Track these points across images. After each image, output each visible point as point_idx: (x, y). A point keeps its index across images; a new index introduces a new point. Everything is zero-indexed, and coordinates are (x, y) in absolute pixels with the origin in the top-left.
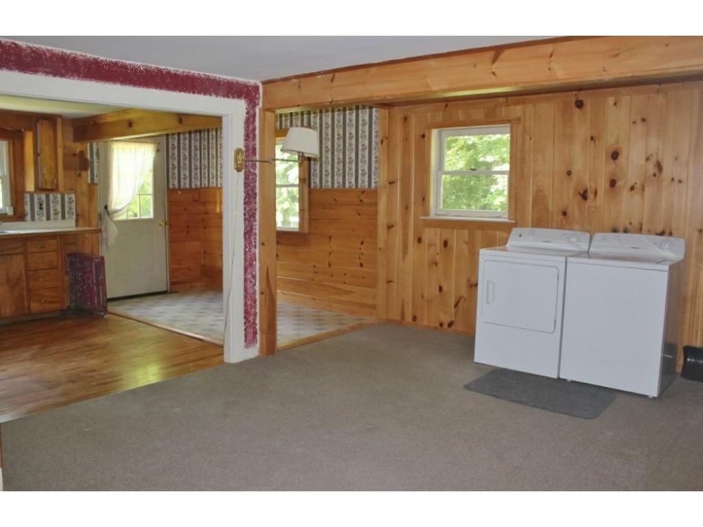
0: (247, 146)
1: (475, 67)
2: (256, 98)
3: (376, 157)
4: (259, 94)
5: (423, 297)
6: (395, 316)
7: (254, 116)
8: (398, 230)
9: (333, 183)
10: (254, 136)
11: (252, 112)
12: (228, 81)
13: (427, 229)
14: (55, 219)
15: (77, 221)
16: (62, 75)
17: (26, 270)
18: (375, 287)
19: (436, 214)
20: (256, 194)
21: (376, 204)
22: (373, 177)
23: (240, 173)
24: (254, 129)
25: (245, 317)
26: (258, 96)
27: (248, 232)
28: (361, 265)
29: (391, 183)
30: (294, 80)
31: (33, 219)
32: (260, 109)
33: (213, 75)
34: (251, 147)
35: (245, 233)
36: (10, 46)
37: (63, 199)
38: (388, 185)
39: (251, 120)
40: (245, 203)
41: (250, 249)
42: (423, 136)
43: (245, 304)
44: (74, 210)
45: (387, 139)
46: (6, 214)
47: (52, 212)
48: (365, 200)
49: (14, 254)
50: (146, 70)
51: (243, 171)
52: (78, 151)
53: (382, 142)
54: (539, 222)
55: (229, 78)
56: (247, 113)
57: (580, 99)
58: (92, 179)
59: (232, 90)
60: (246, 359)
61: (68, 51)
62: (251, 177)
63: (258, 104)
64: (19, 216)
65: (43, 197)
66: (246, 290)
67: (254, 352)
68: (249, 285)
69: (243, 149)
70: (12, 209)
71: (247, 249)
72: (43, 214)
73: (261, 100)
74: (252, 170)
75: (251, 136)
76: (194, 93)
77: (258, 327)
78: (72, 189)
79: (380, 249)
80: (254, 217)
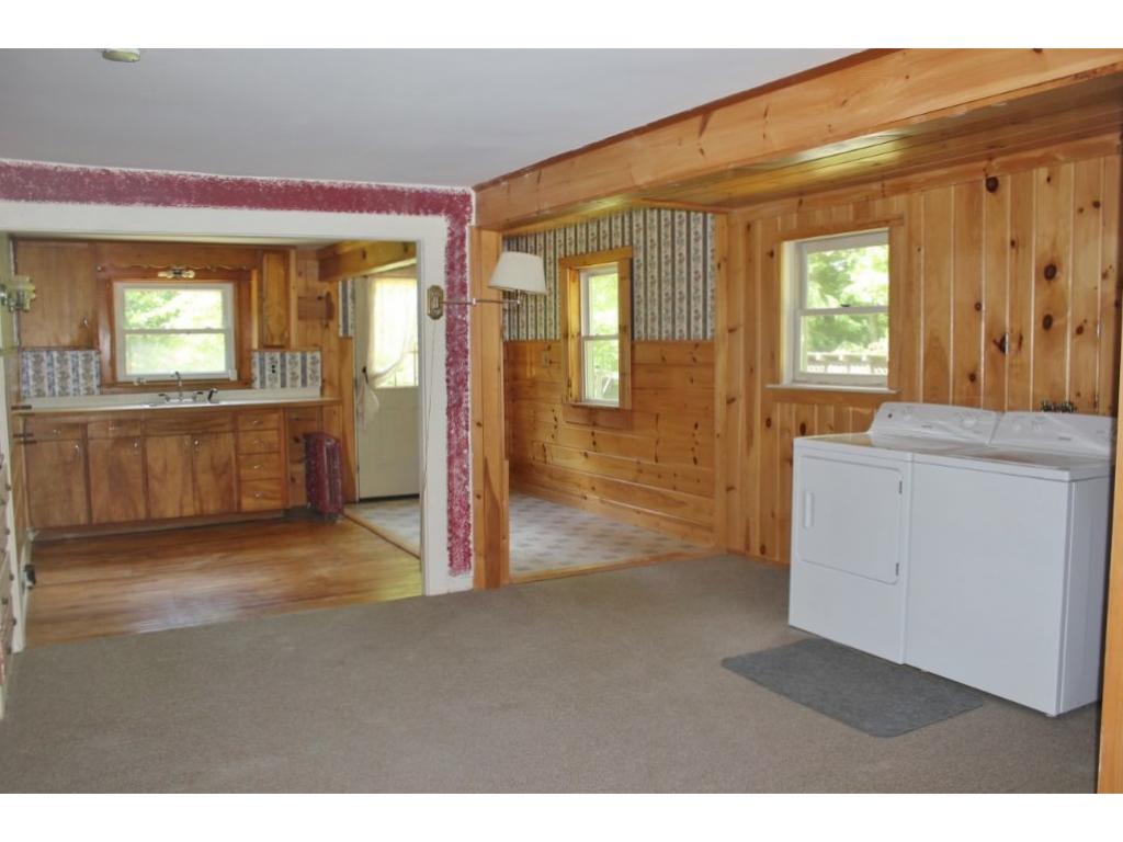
0: (450, 283)
1: (680, 144)
2: (466, 212)
3: (712, 291)
4: (471, 206)
5: (773, 515)
6: (738, 545)
7: (463, 238)
8: (741, 403)
9: (660, 333)
10: (463, 267)
11: (458, 233)
12: (418, 192)
13: (779, 406)
14: (292, 386)
15: (322, 389)
16: (167, 204)
17: (236, 455)
18: (711, 496)
19: (794, 381)
20: (466, 351)
21: (711, 365)
22: (709, 321)
23: (437, 321)
24: (463, 257)
25: (450, 531)
26: (468, 209)
27: (454, 406)
28: (695, 461)
29: (731, 331)
30: (504, 184)
31: (263, 383)
32: (471, 227)
33: (390, 185)
34: (457, 281)
35: (449, 410)
36: (100, 174)
37: (304, 359)
38: (727, 334)
39: (458, 243)
40: (448, 364)
41: (457, 431)
42: (772, 254)
43: (450, 511)
44: (319, 374)
45: (725, 262)
46: (228, 380)
47: (288, 376)
48: (699, 359)
49: (221, 432)
50: (286, 186)
51: (443, 319)
52: (324, 294)
53: (719, 266)
54: (936, 395)
55: (419, 186)
56: (451, 234)
57: (991, 176)
58: (345, 331)
59: (423, 203)
60: (452, 591)
61: (174, 173)
62: (458, 327)
63: (469, 220)
64: (244, 381)
65: (277, 355)
66: (450, 491)
67: (464, 582)
68: (457, 484)
69: (444, 287)
70: (236, 372)
71: (453, 432)
72: (276, 379)
73: (473, 215)
74: (460, 317)
75: (458, 267)
76: (361, 211)
77: (471, 546)
78: (315, 345)
79: (718, 436)
80: (465, 385)
